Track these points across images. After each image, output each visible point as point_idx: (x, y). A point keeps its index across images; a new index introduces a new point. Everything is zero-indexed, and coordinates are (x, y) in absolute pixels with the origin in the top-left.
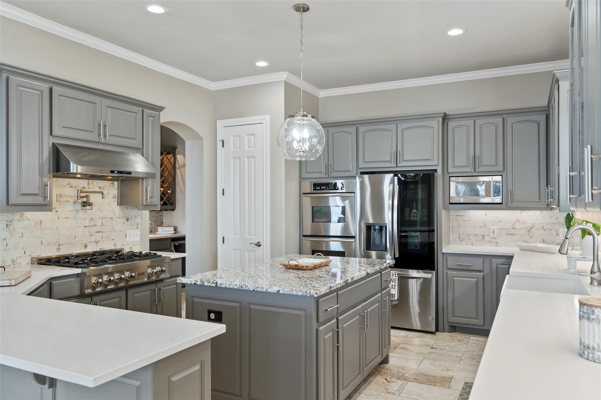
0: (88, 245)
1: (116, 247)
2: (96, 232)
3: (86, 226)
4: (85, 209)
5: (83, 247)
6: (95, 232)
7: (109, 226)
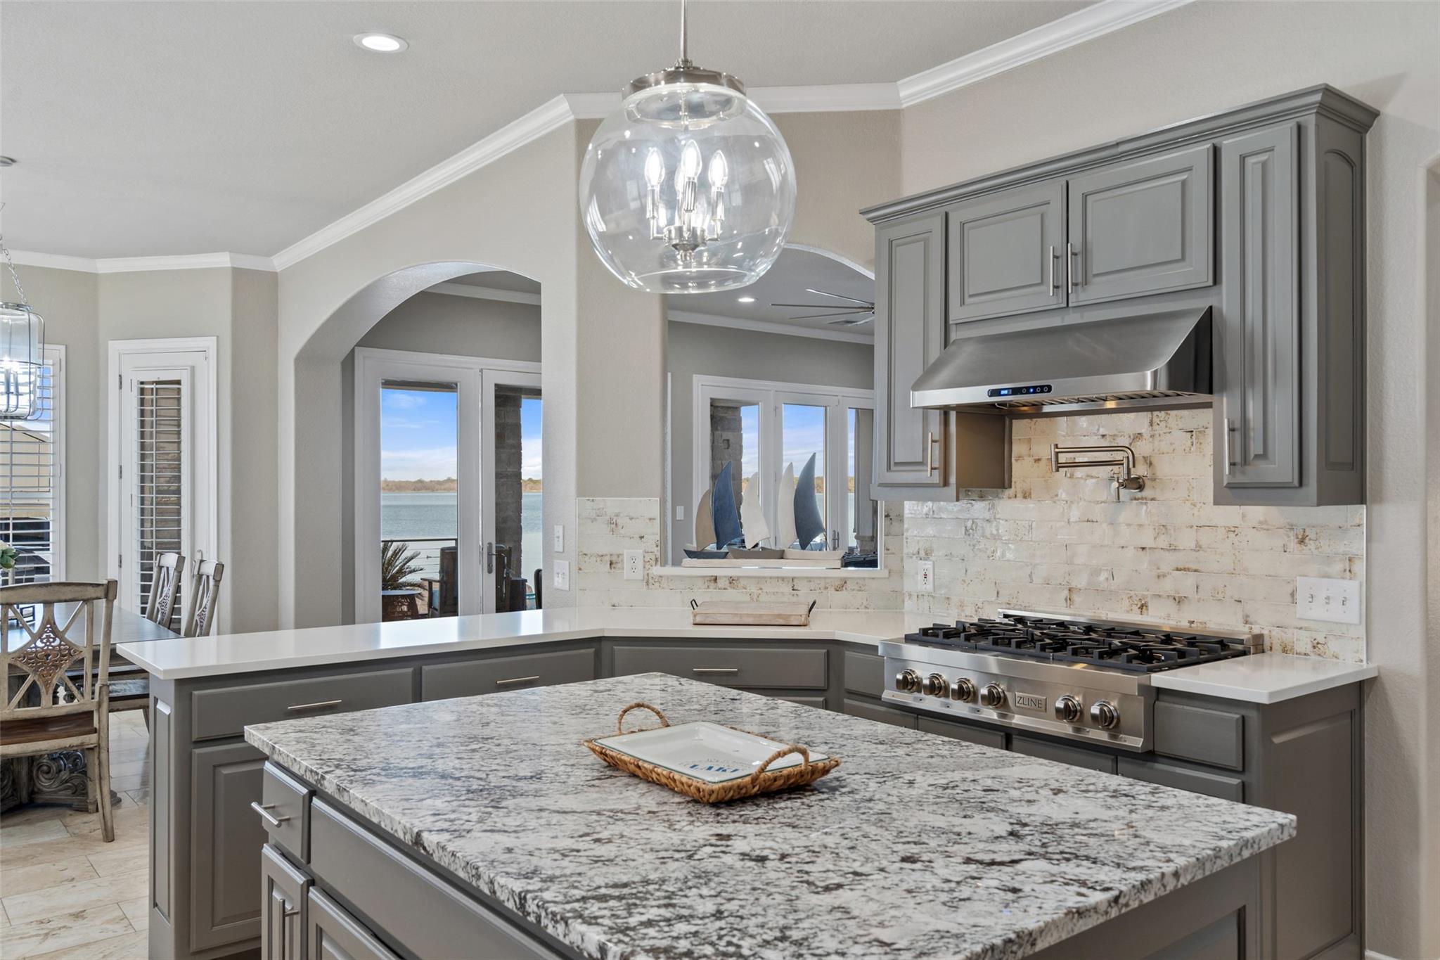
0: (1149, 605)
1: (1250, 628)
2: (1178, 569)
3: (1143, 549)
4: (1142, 498)
5: (1135, 608)
6: (1174, 567)
7: (1222, 554)
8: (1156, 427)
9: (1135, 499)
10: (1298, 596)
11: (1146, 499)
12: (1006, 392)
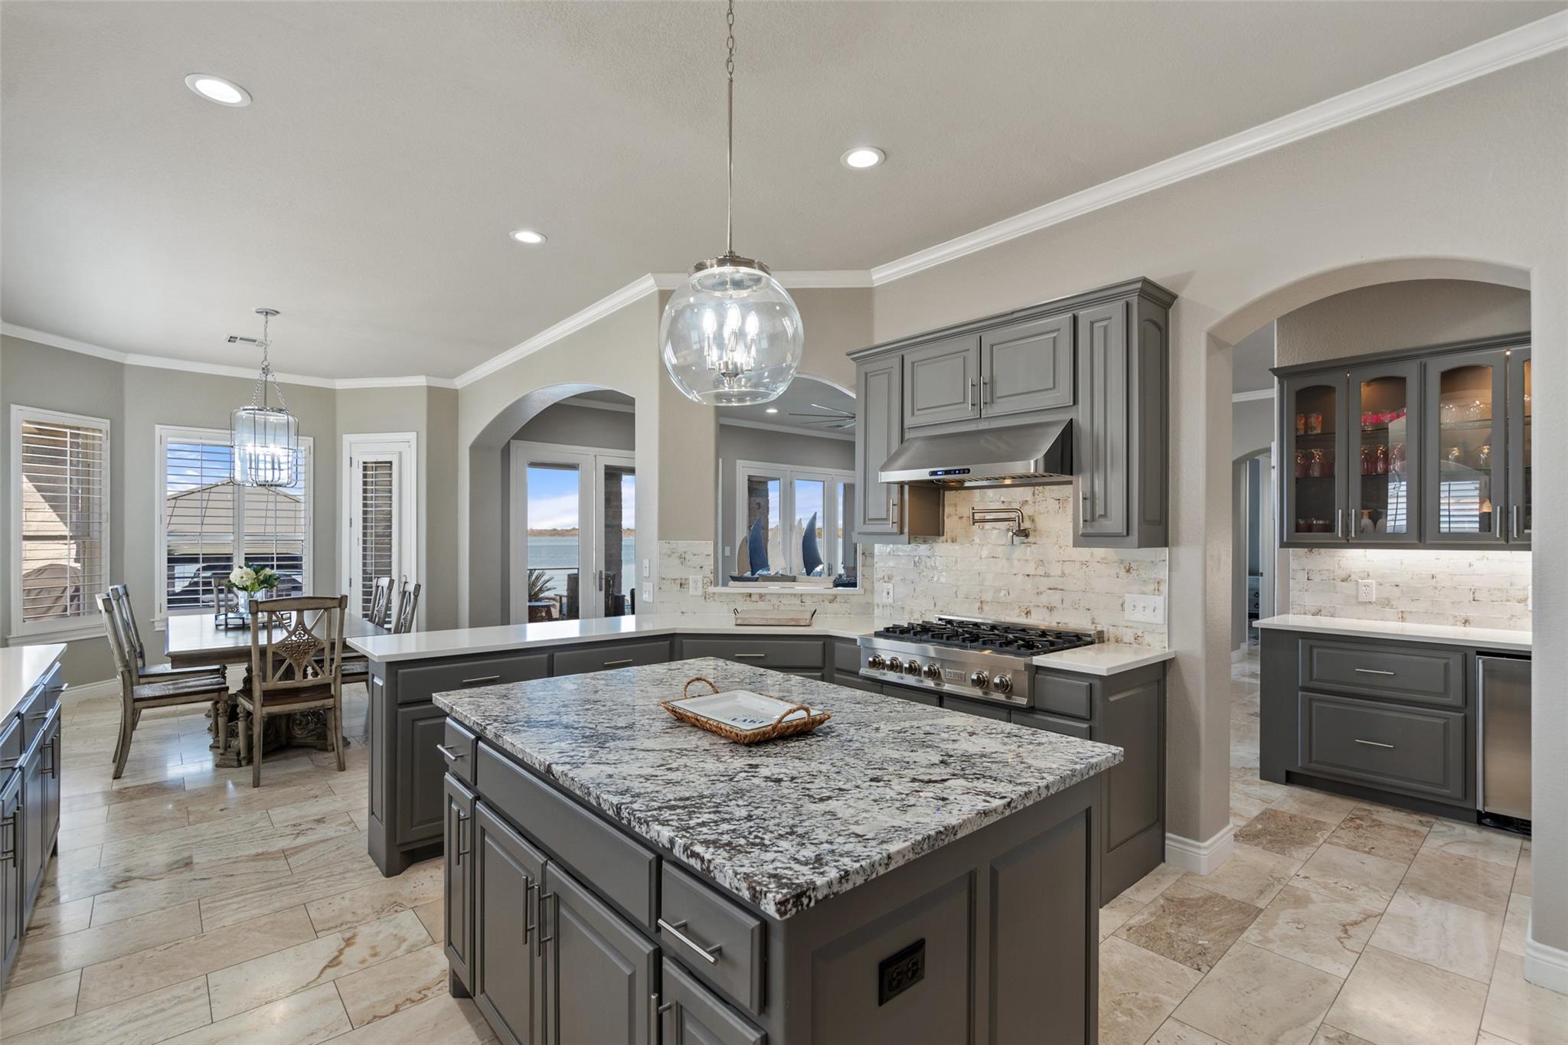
0: (1032, 611)
1: (1096, 627)
2: (1050, 589)
3: (1028, 575)
4: (1028, 543)
5: (1023, 614)
6: (1048, 587)
7: (1078, 579)
8: (1036, 496)
9: (1024, 543)
10: (1125, 606)
11: (1030, 543)
12: (940, 473)
